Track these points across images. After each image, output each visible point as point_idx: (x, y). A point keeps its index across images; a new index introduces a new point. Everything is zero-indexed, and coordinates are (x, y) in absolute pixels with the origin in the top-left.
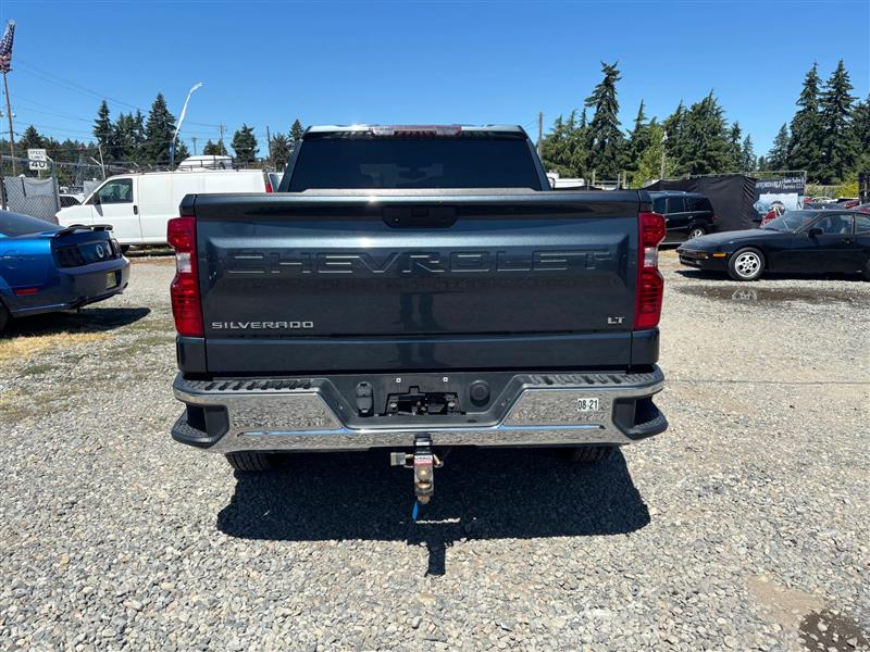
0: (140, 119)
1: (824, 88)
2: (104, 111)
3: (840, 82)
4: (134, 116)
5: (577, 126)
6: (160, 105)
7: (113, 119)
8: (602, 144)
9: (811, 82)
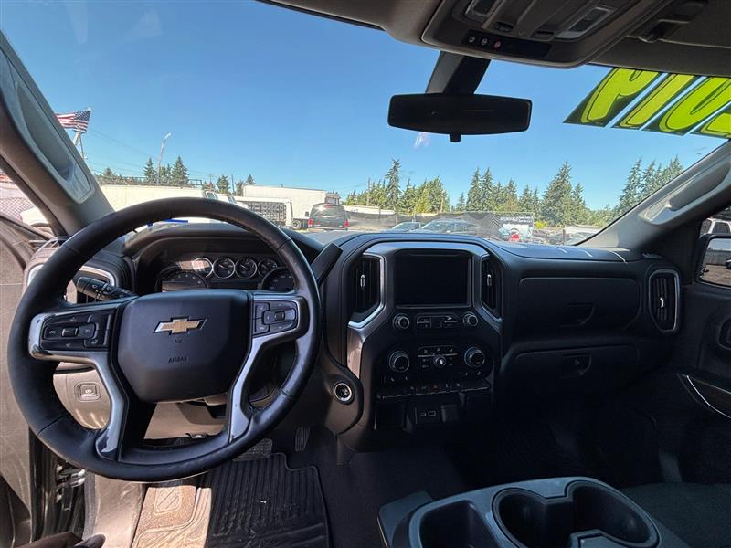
0: (169, 169)
1: (481, 179)
2: (150, 163)
3: (488, 177)
4: (166, 167)
5: (381, 187)
6: (179, 162)
7: (155, 167)
8: (392, 196)
9: (476, 176)
